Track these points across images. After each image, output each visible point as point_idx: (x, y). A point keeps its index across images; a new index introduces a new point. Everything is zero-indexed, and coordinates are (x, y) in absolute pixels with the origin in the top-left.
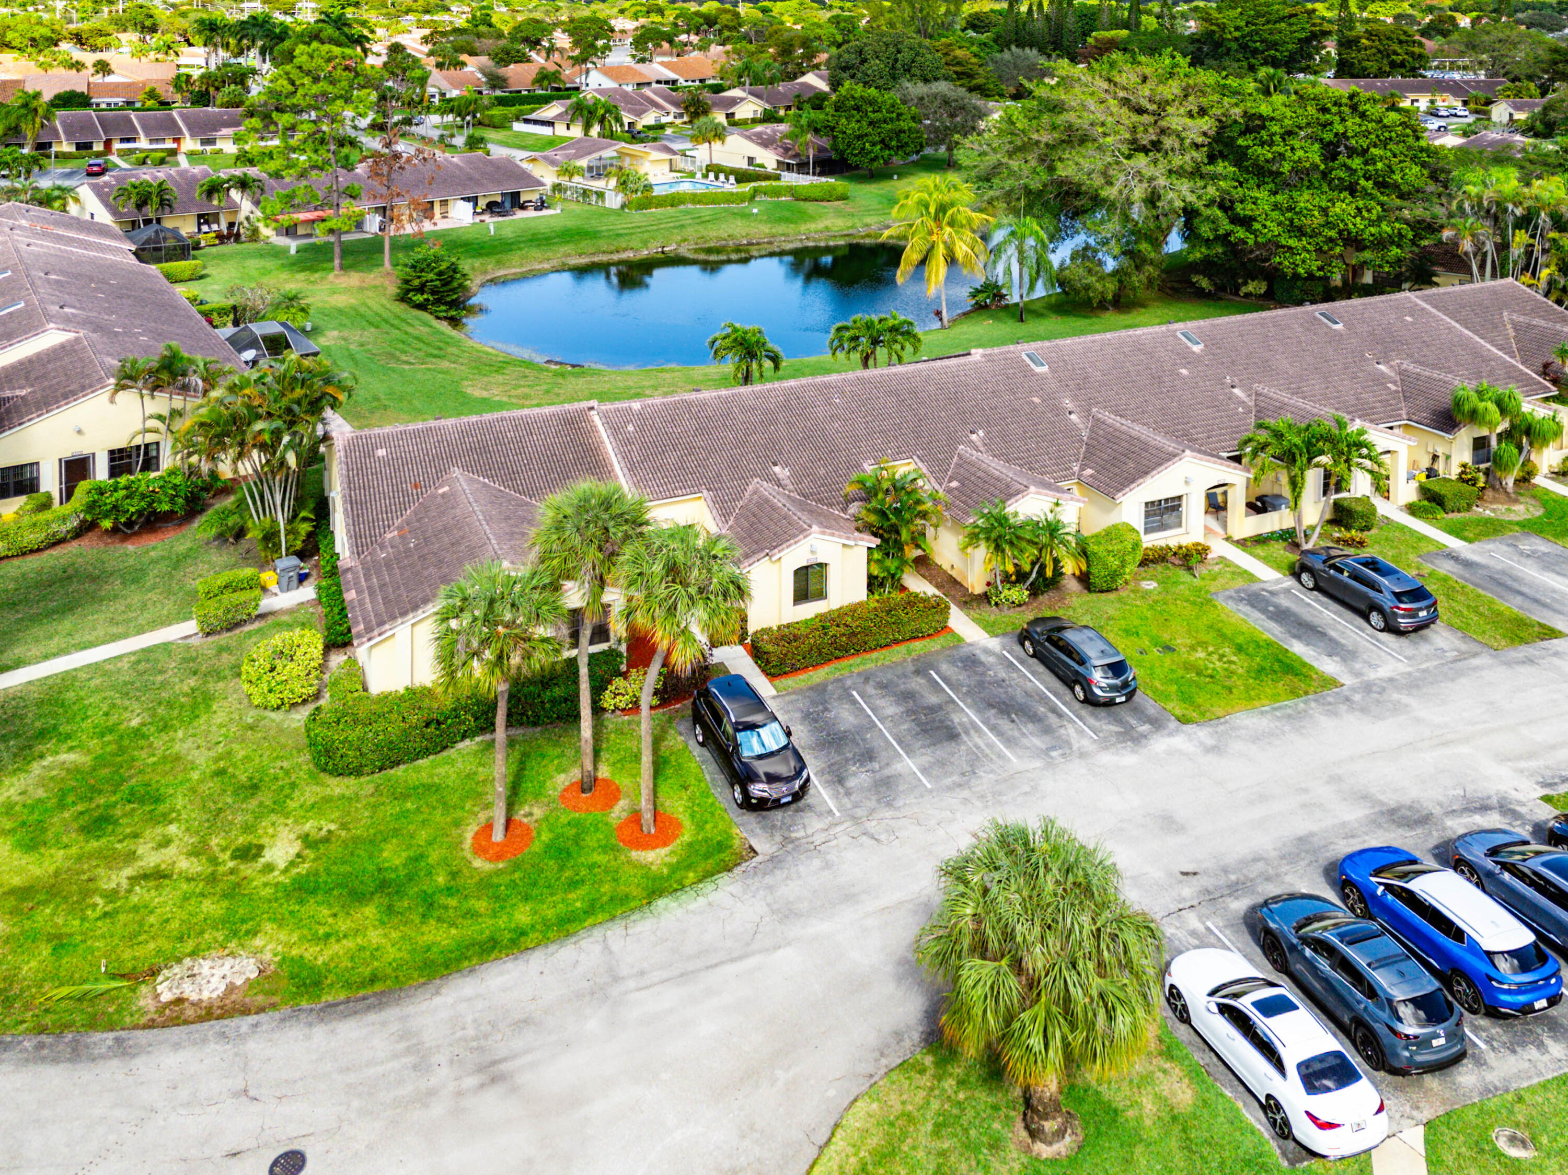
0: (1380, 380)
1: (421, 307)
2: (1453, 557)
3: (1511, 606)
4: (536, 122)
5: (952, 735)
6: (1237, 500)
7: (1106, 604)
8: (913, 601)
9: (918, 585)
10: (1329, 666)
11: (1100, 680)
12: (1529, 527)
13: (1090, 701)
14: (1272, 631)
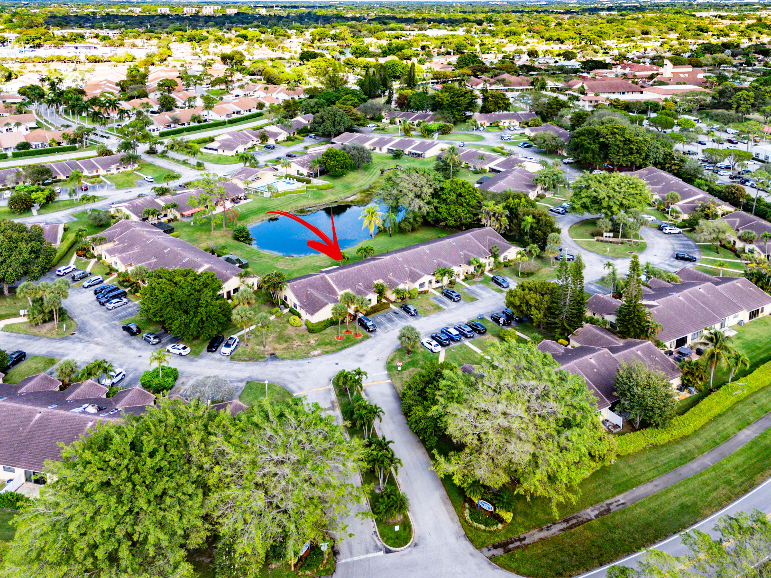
0: (460, 255)
1: (242, 241)
2: (467, 288)
3: (473, 296)
4: (210, 149)
5: (393, 321)
6: (434, 282)
7: (413, 301)
8: (384, 303)
9: (384, 301)
10: (444, 307)
11: (413, 312)
12: (481, 282)
13: (412, 315)
14: (437, 302)
